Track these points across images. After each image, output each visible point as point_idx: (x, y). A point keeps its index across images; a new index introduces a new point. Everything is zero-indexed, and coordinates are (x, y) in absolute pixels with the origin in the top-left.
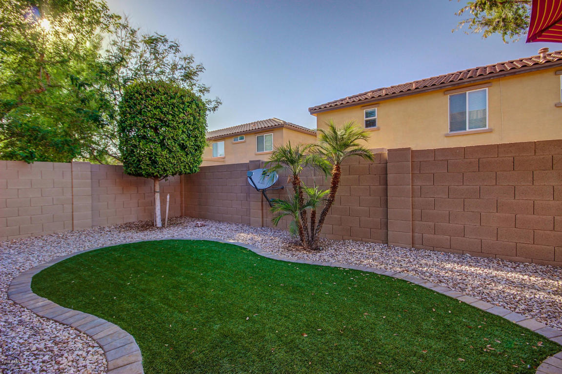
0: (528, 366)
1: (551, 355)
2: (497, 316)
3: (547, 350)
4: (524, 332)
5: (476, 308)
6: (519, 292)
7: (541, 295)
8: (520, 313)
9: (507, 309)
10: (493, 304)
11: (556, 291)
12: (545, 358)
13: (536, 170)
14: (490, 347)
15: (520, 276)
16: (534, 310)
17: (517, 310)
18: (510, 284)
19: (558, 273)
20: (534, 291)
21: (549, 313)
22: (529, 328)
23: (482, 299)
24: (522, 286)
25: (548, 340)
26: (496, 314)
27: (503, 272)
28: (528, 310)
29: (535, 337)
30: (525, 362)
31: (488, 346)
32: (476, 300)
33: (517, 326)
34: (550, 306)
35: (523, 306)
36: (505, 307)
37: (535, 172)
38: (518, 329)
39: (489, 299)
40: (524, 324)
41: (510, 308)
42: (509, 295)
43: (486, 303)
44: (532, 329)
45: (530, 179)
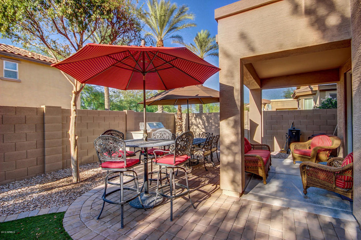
0: (60, 229)
1: (63, 218)
2: (26, 218)
3: (60, 217)
4: (44, 217)
5: (10, 221)
6: (24, 200)
7: (35, 196)
8: (34, 209)
9: (25, 212)
10: (17, 213)
11: (40, 190)
12: (63, 221)
13: (16, 124)
14: (38, 234)
15: (16, 191)
16: (38, 205)
17: (31, 209)
18: (15, 198)
19: (33, 182)
20: (30, 195)
21: (46, 202)
22: (45, 214)
23: (7, 214)
24: (22, 195)
25: (57, 213)
26: (24, 217)
27: (5, 193)
28: (36, 206)
29: (51, 216)
30: (57, 228)
31: (36, 234)
32: (5, 217)
33: (39, 216)
34: (43, 199)
35: (32, 205)
36: (24, 212)
37: (16, 125)
38: (40, 217)
39: (12, 212)
40: (41, 214)
41: (27, 210)
42: (20, 204)
43: (12, 216)
44: (47, 213)
45: (13, 129)
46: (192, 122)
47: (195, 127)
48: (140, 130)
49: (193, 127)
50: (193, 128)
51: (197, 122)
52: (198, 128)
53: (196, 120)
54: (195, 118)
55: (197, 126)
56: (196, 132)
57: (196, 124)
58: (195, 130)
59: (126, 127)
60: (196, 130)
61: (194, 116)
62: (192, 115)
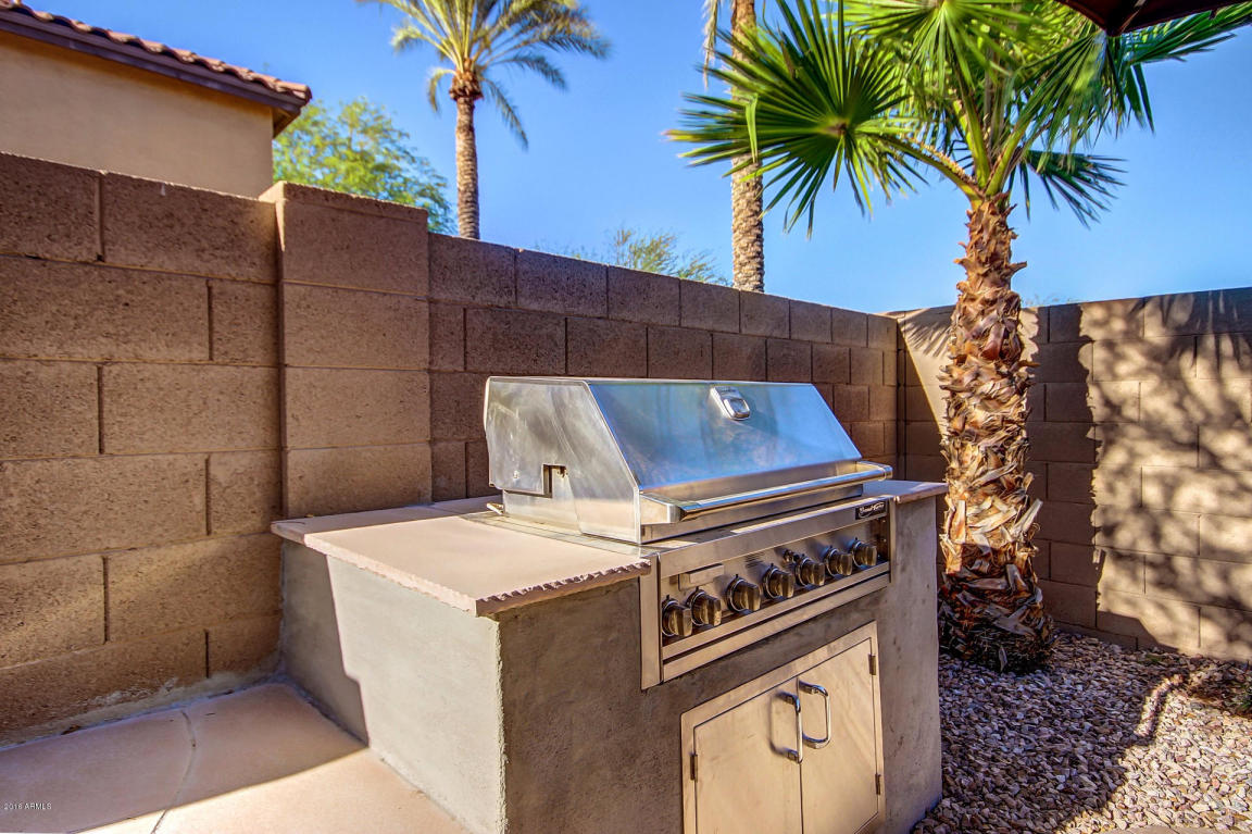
46: (1107, 403)
47: (1157, 461)
48: (495, 495)
49: (1133, 455)
50: (1123, 472)
51: (1183, 394)
52: (1199, 470)
53: (1173, 378)
54: (1165, 363)
55: (1195, 446)
56: (1168, 513)
57: (1173, 418)
58: (1152, 494)
59: (279, 450)
60: (1170, 486)
61: (1154, 333)
62: (1118, 325)
